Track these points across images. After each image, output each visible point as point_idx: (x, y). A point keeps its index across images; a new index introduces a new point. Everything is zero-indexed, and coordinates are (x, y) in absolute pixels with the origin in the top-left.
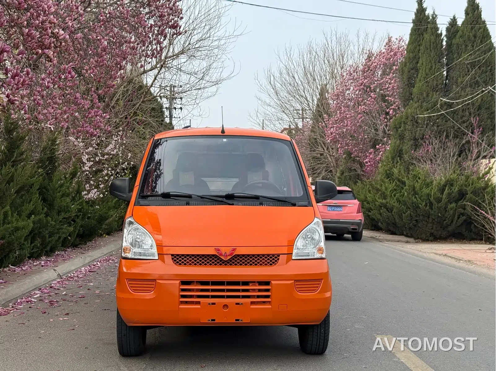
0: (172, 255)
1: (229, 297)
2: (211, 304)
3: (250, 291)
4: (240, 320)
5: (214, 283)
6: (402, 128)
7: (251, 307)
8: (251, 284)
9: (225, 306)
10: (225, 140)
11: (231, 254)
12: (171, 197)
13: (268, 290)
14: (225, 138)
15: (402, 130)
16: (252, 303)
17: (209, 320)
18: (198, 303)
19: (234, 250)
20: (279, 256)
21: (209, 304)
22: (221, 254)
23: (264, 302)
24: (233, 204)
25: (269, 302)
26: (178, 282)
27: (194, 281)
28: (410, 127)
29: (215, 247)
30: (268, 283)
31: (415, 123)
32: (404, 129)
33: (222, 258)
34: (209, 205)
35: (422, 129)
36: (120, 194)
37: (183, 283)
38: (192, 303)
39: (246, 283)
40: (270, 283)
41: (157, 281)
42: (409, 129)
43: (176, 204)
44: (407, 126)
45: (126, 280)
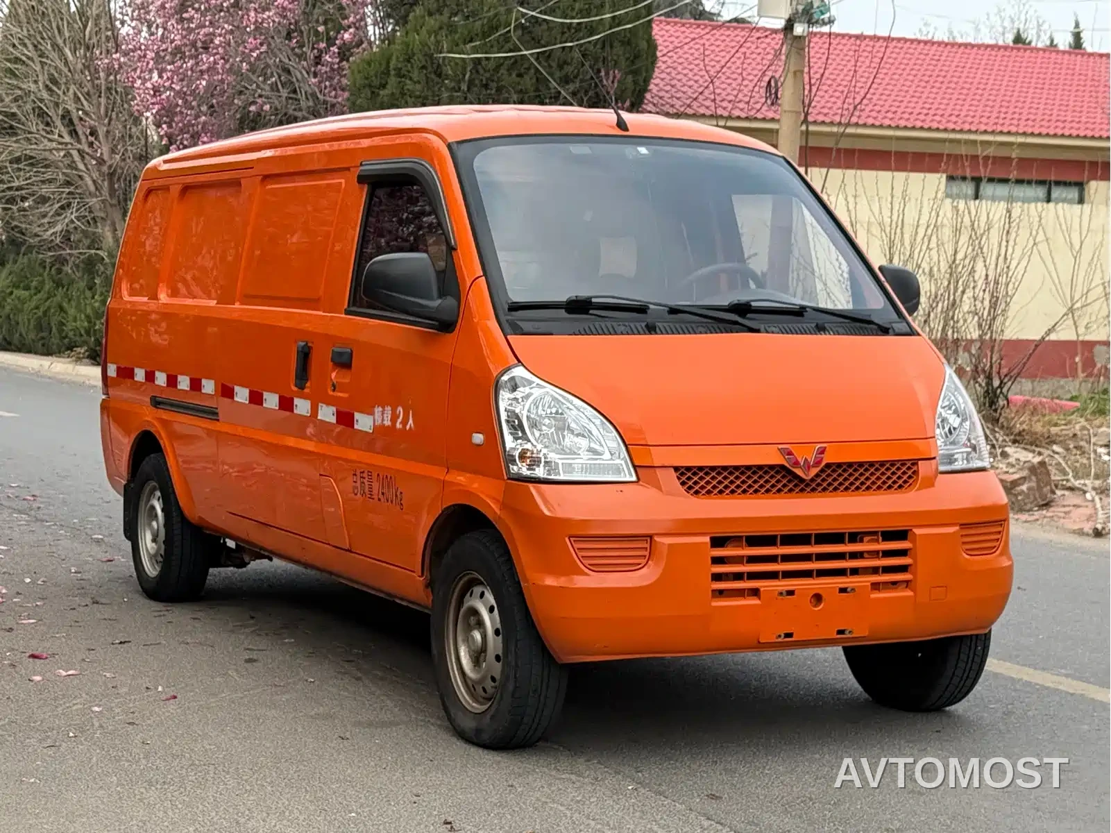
0: (676, 469)
1: (822, 573)
2: (784, 593)
3: (866, 555)
4: (847, 632)
5: (789, 540)
6: (388, 86)
7: (873, 596)
8: (866, 539)
9: (818, 598)
10: (643, 150)
11: (818, 463)
12: (591, 312)
13: (902, 553)
14: (641, 145)
15: (393, 94)
16: (876, 586)
17: (780, 636)
18: (755, 592)
19: (822, 451)
20: (917, 464)
21: (781, 594)
22: (796, 463)
23: (894, 583)
24: (758, 331)
25: (907, 582)
26: (707, 539)
27: (741, 537)
28: (418, 87)
29: (780, 446)
30: (902, 535)
31: (433, 76)
32: (397, 92)
33: (798, 472)
34: (701, 333)
35: (456, 94)
36: (412, 299)
37: (717, 542)
38: (740, 593)
39: (855, 537)
40: (909, 533)
41: (657, 539)
42: (418, 93)
43: (619, 329)
44: (408, 82)
45: (567, 539)
